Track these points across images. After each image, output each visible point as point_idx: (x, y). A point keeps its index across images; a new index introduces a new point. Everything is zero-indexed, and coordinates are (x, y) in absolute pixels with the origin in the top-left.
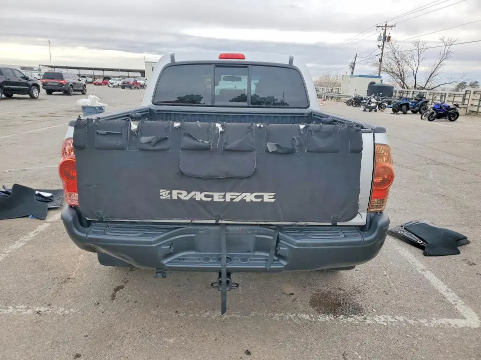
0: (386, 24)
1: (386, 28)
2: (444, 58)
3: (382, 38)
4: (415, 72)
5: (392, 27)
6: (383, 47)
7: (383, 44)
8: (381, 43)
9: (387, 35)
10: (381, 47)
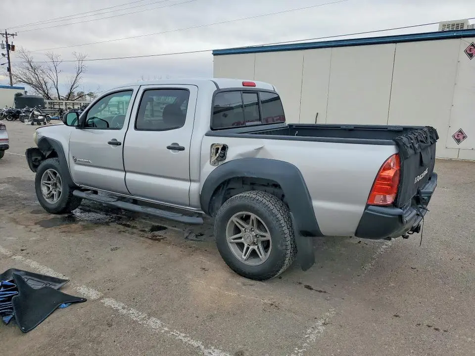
0: (6, 32)
1: (6, 36)
2: (80, 71)
3: (5, 46)
4: (56, 84)
5: (13, 35)
6: (9, 55)
7: (8, 53)
8: (5, 52)
9: (10, 43)
10: (7, 56)
